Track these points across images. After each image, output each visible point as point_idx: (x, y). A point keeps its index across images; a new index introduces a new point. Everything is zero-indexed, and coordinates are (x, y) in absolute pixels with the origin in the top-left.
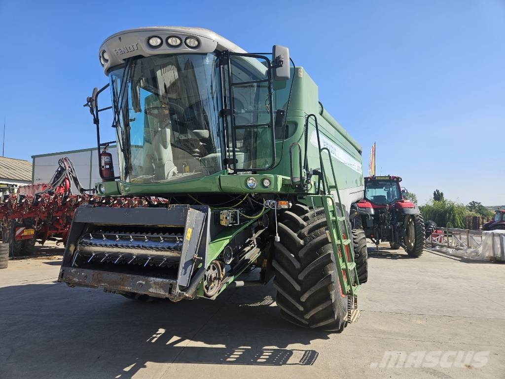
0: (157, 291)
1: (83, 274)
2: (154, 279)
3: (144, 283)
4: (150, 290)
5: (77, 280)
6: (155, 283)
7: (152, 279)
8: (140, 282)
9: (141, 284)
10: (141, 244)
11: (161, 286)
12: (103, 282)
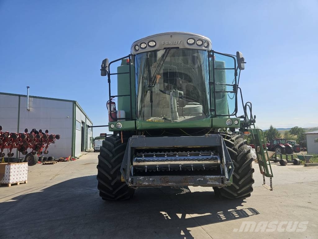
0: (213, 183)
1: (151, 179)
2: (209, 176)
3: (202, 180)
4: (207, 183)
5: (147, 184)
6: (210, 179)
7: (208, 176)
8: (199, 179)
9: (200, 180)
10: (186, 158)
11: (216, 180)
12: (169, 182)
